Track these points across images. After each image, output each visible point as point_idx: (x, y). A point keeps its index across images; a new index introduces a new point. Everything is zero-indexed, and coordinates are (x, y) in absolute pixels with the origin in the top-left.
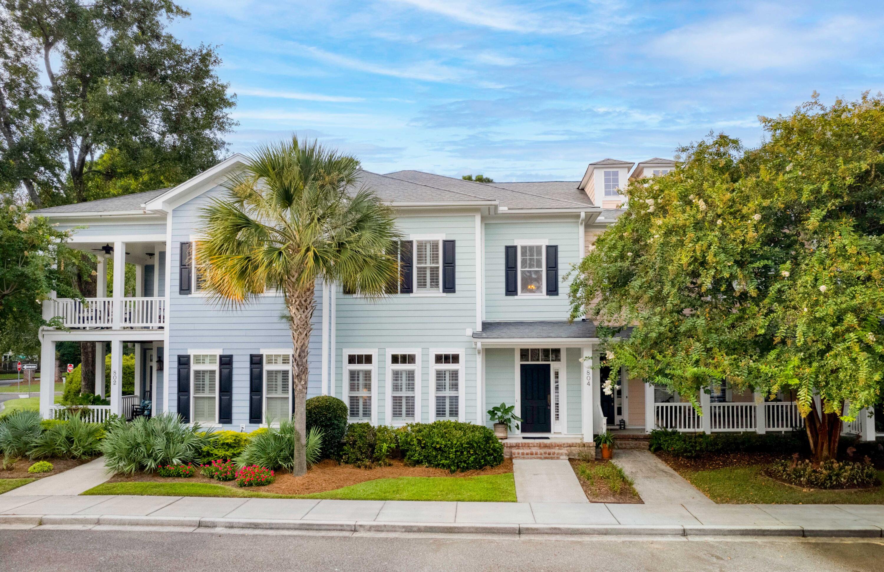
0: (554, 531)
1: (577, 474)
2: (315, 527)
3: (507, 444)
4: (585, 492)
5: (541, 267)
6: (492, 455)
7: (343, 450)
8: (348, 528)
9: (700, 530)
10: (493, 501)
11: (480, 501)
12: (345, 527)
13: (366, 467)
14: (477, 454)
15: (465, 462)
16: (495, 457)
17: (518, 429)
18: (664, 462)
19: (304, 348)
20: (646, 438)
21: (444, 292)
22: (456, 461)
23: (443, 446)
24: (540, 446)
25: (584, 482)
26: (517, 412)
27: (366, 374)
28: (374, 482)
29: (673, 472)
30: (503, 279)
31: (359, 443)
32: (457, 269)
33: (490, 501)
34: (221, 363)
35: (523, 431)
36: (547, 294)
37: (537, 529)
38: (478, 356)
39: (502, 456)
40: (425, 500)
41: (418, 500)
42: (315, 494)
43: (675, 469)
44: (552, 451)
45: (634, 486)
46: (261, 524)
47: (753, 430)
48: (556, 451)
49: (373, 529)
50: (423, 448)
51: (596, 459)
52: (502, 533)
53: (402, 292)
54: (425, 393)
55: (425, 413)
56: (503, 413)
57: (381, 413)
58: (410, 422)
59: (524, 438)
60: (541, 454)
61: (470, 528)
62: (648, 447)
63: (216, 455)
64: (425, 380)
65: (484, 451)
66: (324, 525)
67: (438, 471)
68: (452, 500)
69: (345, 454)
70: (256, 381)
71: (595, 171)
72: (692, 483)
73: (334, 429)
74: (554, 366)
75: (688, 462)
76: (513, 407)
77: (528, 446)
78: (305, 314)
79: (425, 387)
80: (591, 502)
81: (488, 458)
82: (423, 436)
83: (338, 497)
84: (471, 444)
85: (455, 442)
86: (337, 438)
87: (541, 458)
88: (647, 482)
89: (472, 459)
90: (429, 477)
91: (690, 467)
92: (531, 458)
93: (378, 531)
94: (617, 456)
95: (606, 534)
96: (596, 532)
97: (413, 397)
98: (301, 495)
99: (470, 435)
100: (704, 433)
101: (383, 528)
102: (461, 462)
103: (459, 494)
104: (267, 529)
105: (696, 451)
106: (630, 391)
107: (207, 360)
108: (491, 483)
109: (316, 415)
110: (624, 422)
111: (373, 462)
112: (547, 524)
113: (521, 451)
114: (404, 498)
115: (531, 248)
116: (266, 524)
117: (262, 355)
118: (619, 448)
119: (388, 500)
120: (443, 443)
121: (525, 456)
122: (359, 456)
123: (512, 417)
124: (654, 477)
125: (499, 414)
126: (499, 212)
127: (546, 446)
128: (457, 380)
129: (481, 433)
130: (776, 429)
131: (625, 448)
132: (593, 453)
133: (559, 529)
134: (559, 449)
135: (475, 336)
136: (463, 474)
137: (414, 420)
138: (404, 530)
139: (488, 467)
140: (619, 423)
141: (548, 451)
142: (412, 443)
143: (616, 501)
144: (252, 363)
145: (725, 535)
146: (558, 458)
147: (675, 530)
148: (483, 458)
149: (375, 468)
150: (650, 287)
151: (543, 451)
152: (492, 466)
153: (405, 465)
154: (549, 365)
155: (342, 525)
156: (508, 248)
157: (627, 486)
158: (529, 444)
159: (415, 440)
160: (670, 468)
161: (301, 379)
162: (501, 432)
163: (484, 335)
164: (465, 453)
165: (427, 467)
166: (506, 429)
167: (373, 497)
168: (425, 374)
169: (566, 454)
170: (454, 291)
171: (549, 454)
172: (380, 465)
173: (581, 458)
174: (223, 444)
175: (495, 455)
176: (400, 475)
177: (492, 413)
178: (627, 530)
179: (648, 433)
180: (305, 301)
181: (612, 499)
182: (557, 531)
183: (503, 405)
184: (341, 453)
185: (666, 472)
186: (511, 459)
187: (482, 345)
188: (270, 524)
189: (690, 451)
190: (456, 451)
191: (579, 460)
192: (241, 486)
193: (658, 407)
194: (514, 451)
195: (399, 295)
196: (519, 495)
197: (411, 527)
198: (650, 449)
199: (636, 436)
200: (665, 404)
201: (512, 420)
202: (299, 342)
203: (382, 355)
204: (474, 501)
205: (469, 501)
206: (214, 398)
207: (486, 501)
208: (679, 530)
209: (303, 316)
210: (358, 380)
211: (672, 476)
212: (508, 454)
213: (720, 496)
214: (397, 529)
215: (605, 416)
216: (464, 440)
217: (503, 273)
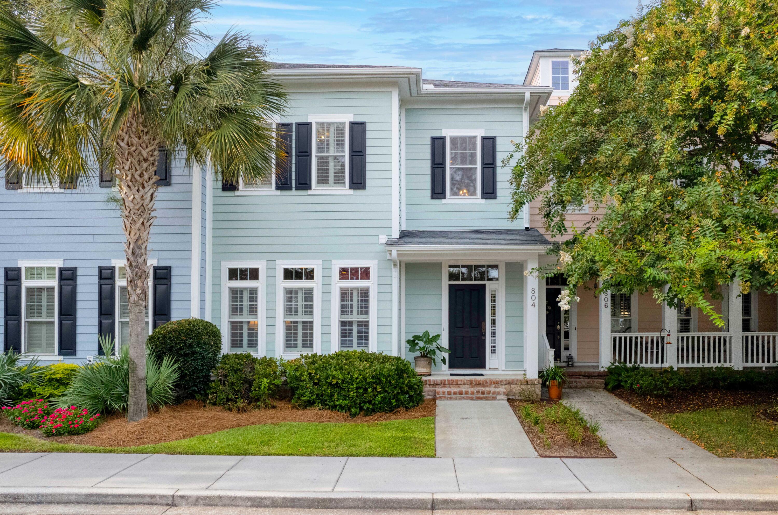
0: (487, 505)
1: (519, 417)
2: (110, 500)
3: (430, 381)
4: (532, 441)
5: (475, 163)
6: (407, 393)
7: (210, 388)
8: (163, 501)
9: (717, 502)
10: (401, 456)
11: (382, 455)
12: (158, 500)
13: (239, 410)
14: (386, 391)
15: (370, 402)
16: (410, 397)
17: (445, 363)
18: (627, 403)
19: (140, 242)
20: (601, 375)
21: (351, 188)
22: (358, 401)
23: (340, 381)
24: (471, 384)
25: (530, 428)
26: (444, 342)
27: (250, 294)
28: (242, 429)
29: (642, 414)
30: (428, 178)
31: (232, 378)
32: (368, 159)
33: (396, 456)
34: (61, 278)
35: (451, 366)
36: (483, 197)
37: (460, 502)
38: (393, 270)
39: (422, 396)
40: (302, 455)
41: (291, 455)
42: (146, 446)
43: (643, 411)
44: (486, 389)
45: (598, 433)
46: (23, 496)
47: (727, 365)
48: (492, 389)
49: (201, 502)
50: (315, 384)
51: (542, 400)
52: (406, 508)
53: (297, 189)
54: (326, 317)
55: (326, 342)
56: (425, 342)
57: (271, 342)
58: (305, 354)
59: (452, 375)
60: (473, 393)
61: (354, 500)
62: (603, 386)
63: (40, 394)
64: (326, 301)
65: (395, 388)
66: (123, 496)
67: (334, 414)
68: (343, 455)
69: (213, 393)
70: (106, 302)
71: (542, 61)
72: (672, 428)
73: (197, 359)
74: (490, 286)
75: (658, 403)
76: (438, 336)
77: (457, 384)
78: (141, 193)
79: (326, 309)
80: (542, 456)
81: (402, 397)
82: (316, 369)
83: (178, 450)
84: (378, 379)
85: (356, 376)
86: (202, 371)
87: (472, 399)
88: (612, 427)
89: (379, 398)
90: (321, 422)
91: (662, 409)
92: (460, 399)
93: (209, 505)
94: (568, 396)
95: (568, 508)
96: (554, 506)
97: (312, 322)
98: (125, 448)
99: (377, 366)
100: (671, 368)
101: (217, 501)
102: (364, 402)
103: (354, 446)
104: (33, 503)
105: (668, 388)
106: (579, 322)
107: (45, 274)
108: (402, 430)
109: (171, 341)
110: (572, 358)
111: (249, 404)
112: (478, 493)
113: (447, 390)
114: (273, 452)
115: (463, 139)
116: (31, 495)
117: (114, 267)
118: (570, 388)
119: (249, 454)
120: (341, 376)
121: (452, 396)
122: (231, 396)
123: (438, 348)
124: (621, 421)
125: (421, 344)
126: (423, 91)
127: (479, 384)
128: (367, 300)
129: (393, 365)
130: (755, 364)
131: (576, 387)
132: (539, 392)
133: (496, 501)
134: (495, 387)
135: (390, 243)
136: (367, 418)
137: (312, 351)
138: (249, 504)
139: (401, 409)
140: (566, 360)
141: (481, 389)
142: (303, 379)
143: (577, 454)
144: (101, 277)
145: (757, 510)
146: (494, 398)
147: (677, 501)
148: (395, 396)
149: (250, 411)
150: (630, 146)
151: (474, 390)
152: (407, 408)
153: (294, 407)
154: (484, 285)
155: (152, 497)
156: (434, 139)
157: (589, 433)
158: (457, 380)
159: (306, 373)
160: (637, 410)
161: (136, 286)
162: (423, 367)
163: (401, 242)
164: (370, 390)
165: (320, 409)
166: (430, 364)
167: (227, 450)
168: (326, 293)
169: (504, 393)
170: (364, 188)
171: (483, 393)
172: (259, 407)
173: (523, 398)
174: (51, 380)
175: (412, 393)
176: (284, 419)
177: (412, 343)
178: (602, 501)
179: (602, 370)
180: (141, 175)
181: (571, 452)
182: (492, 505)
183: (426, 334)
184: (208, 391)
185: (633, 415)
186: (434, 400)
187: (399, 255)
188: (38, 495)
189: (661, 389)
190: (357, 388)
191: (521, 401)
192: (48, 436)
193: (615, 338)
194: (439, 389)
195: (294, 192)
196: (439, 446)
197: (262, 498)
198: (605, 389)
199: (588, 373)
200: (623, 335)
201: (437, 351)
202: (133, 233)
203: (271, 269)
204: (374, 455)
205: (366, 456)
206: (53, 323)
207: (390, 456)
208: (683, 501)
209: (136, 196)
210: (242, 301)
211: (642, 419)
212: (431, 393)
213: (721, 446)
214: (240, 503)
215: (551, 348)
216: (369, 373)
217: (428, 171)
